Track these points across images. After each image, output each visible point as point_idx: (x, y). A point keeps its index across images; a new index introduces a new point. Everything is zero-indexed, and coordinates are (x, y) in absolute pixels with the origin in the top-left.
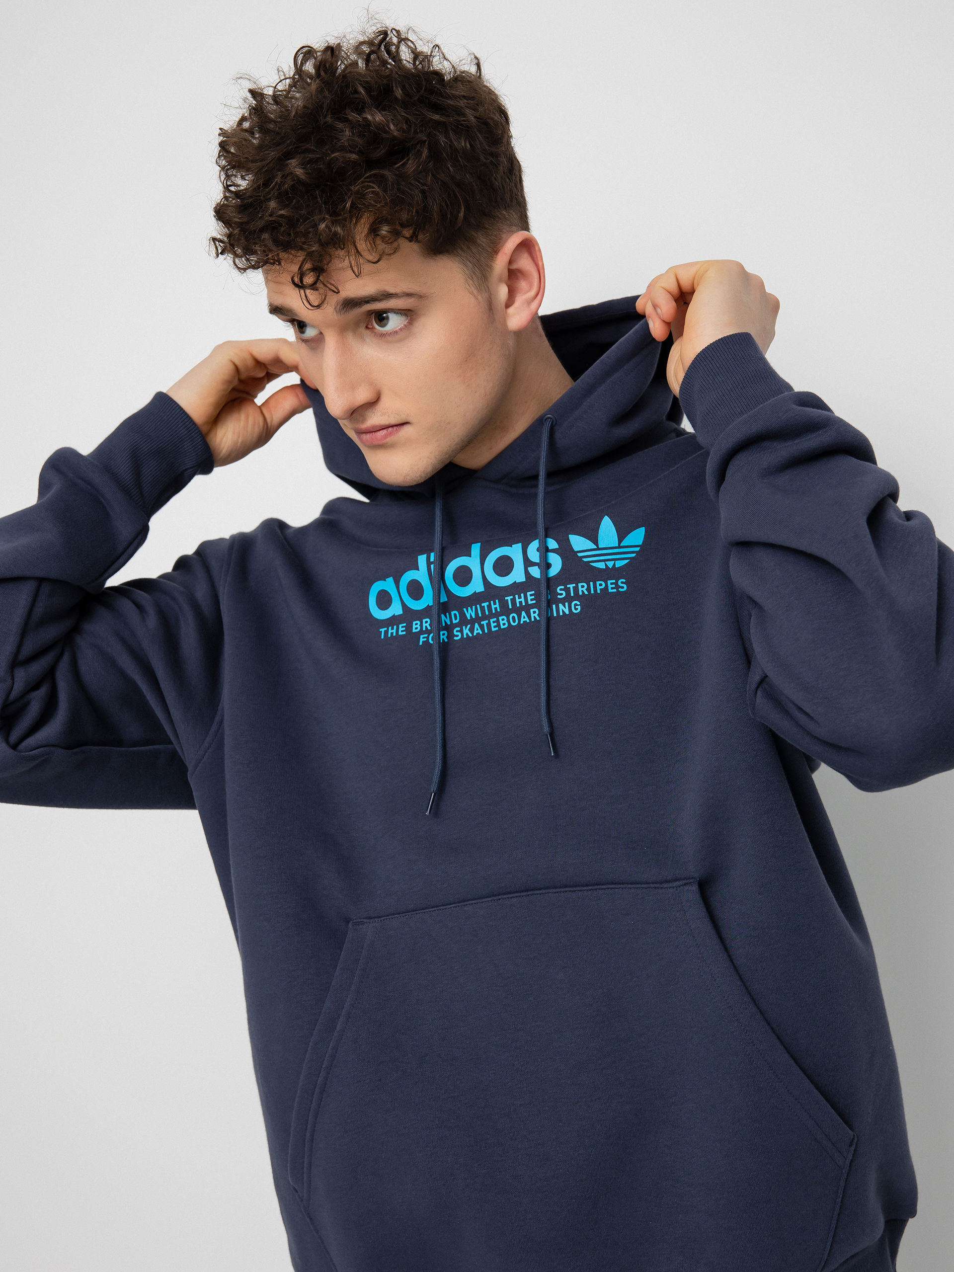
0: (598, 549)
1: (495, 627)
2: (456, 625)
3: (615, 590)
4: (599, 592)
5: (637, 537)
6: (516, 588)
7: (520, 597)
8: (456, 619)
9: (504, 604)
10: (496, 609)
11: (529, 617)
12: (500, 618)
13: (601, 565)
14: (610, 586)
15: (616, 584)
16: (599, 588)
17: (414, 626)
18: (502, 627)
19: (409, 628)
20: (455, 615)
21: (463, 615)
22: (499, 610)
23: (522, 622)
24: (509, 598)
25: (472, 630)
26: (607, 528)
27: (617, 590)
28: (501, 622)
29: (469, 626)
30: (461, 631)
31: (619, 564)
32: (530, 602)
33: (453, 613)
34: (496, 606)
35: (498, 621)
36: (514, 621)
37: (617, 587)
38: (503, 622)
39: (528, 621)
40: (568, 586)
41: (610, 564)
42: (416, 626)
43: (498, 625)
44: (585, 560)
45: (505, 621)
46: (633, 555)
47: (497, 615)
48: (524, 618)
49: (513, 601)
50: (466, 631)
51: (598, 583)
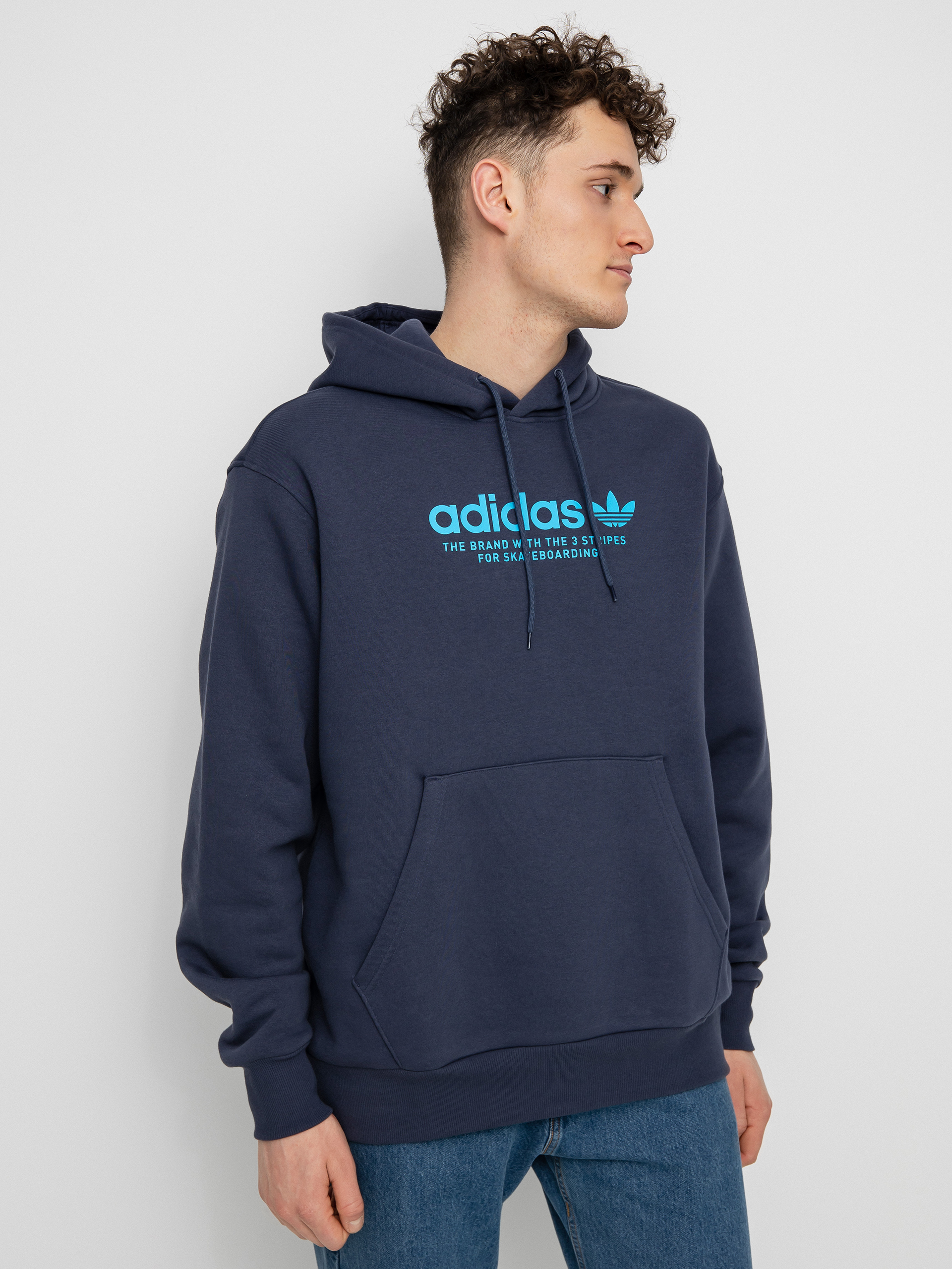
0: (607, 513)
1: (535, 557)
2: (506, 551)
3: (619, 544)
4: (609, 544)
5: (630, 507)
6: (553, 533)
7: (556, 540)
8: (505, 546)
9: (544, 543)
10: (538, 545)
11: (562, 555)
12: (541, 552)
13: (610, 525)
14: (616, 540)
15: (619, 539)
16: (609, 541)
17: (472, 546)
18: (541, 558)
19: (467, 546)
20: (505, 543)
21: (511, 544)
22: (540, 546)
23: (556, 558)
24: (548, 539)
25: (517, 556)
26: (611, 498)
27: (620, 543)
28: (541, 555)
29: (515, 553)
30: (509, 556)
31: (621, 525)
32: (563, 544)
33: (503, 541)
34: (538, 543)
35: (538, 554)
36: (551, 556)
37: (620, 541)
38: (543, 555)
39: (561, 557)
40: (589, 537)
41: (615, 524)
42: (473, 546)
43: (538, 557)
44: (599, 519)
45: (544, 555)
46: (629, 519)
47: (538, 549)
48: (558, 555)
49: (551, 541)
50: (513, 556)
51: (608, 537)
